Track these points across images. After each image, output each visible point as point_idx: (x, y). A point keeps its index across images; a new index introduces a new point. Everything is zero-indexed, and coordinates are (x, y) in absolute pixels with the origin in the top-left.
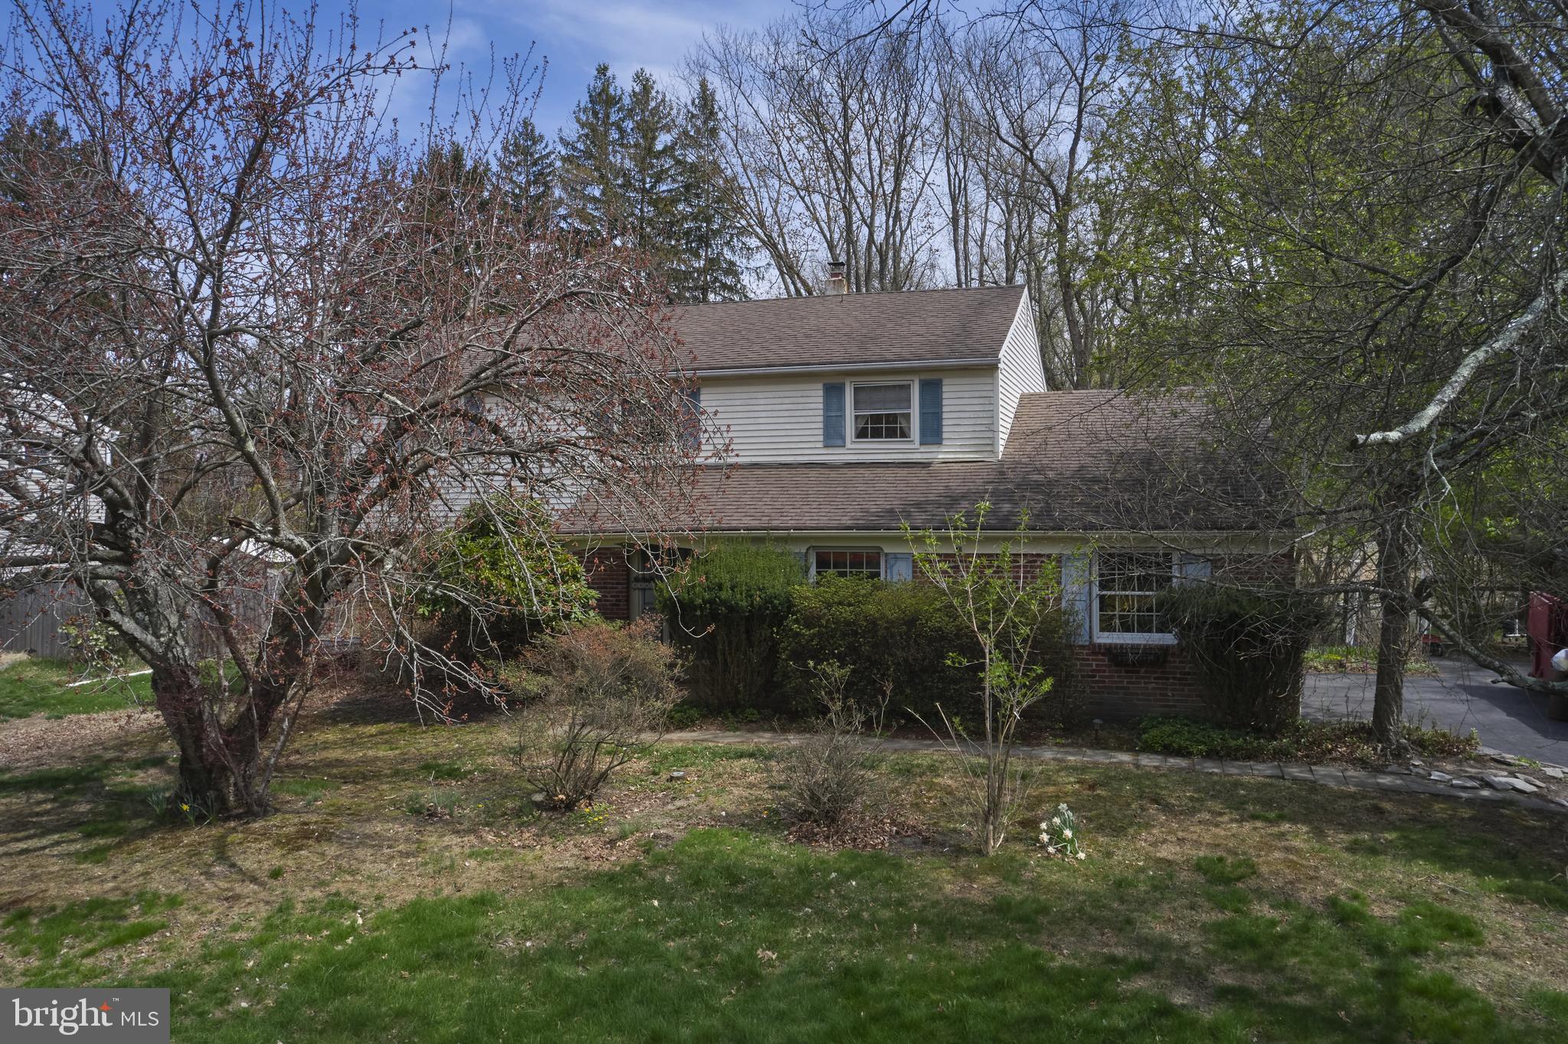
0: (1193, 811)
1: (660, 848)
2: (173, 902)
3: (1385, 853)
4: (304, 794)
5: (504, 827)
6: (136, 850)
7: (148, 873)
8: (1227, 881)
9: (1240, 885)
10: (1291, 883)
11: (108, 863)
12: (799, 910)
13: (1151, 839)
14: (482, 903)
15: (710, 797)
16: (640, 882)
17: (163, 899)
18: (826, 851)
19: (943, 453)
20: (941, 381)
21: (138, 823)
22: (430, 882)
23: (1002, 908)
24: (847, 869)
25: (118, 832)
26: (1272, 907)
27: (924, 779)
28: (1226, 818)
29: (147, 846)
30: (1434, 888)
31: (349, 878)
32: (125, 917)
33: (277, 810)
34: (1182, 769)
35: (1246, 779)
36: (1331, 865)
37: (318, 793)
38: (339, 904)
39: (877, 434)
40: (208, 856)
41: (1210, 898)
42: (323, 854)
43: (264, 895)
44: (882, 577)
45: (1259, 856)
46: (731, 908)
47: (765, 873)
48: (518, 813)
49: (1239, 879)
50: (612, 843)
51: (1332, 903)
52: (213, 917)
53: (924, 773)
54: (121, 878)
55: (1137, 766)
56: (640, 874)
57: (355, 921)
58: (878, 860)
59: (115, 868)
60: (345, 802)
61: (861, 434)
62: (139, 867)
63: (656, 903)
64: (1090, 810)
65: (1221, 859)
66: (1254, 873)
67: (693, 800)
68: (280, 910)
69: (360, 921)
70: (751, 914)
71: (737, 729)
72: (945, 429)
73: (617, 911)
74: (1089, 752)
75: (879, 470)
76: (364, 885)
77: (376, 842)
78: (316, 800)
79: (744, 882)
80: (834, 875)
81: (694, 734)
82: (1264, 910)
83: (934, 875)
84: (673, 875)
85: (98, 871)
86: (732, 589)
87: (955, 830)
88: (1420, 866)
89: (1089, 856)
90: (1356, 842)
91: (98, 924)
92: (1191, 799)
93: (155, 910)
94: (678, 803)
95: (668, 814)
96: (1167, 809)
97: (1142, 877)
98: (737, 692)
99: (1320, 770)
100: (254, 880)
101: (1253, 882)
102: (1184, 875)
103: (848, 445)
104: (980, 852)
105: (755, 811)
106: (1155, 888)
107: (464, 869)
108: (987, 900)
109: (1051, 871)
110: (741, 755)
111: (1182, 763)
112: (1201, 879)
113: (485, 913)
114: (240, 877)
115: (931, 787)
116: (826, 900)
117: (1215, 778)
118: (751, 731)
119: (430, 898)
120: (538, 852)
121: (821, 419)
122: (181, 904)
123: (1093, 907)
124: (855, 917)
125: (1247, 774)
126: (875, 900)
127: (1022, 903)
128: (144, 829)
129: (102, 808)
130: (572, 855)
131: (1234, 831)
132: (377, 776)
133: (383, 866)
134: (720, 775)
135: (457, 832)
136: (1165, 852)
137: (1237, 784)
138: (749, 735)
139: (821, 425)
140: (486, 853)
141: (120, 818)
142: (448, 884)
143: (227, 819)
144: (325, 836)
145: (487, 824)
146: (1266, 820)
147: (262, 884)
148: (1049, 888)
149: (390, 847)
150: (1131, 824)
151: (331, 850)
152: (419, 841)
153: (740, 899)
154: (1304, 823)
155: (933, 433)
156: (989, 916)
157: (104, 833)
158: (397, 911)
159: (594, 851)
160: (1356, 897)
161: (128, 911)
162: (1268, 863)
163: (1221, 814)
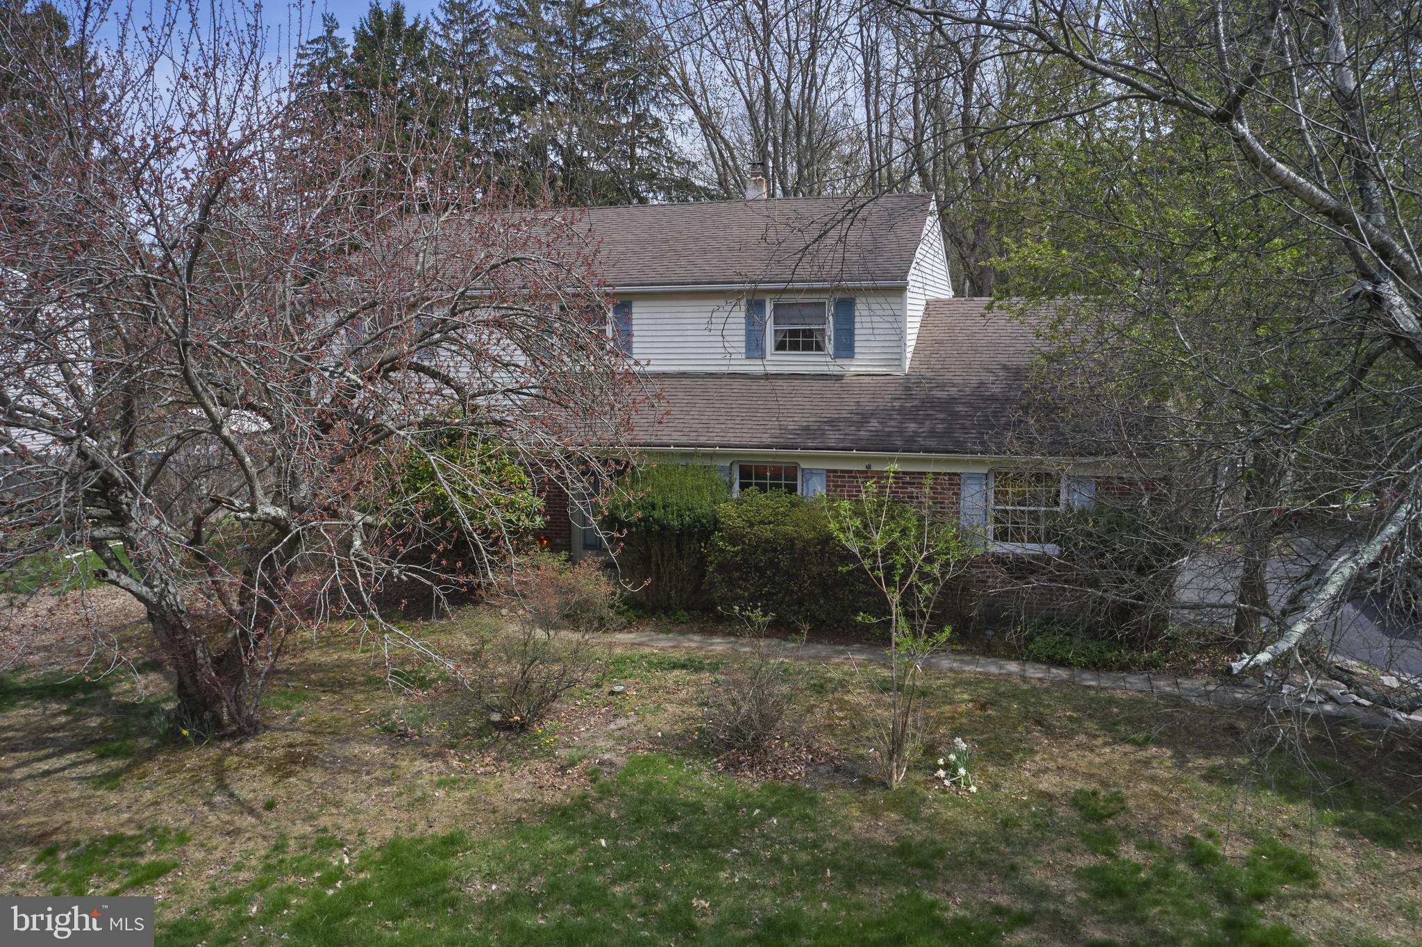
0: (1071, 734)
1: (605, 778)
2: (182, 838)
3: (1238, 782)
4: (288, 708)
5: (468, 748)
6: (144, 775)
7: (157, 803)
8: (1098, 817)
9: (1111, 822)
10: (1155, 818)
11: (122, 790)
12: (727, 851)
13: (1034, 767)
14: (451, 843)
15: (648, 715)
16: (589, 818)
17: (173, 833)
18: (750, 783)
19: (853, 367)
20: (854, 299)
21: (144, 743)
22: (405, 816)
23: (904, 850)
24: (769, 805)
25: (128, 754)
26: (1138, 848)
27: (837, 695)
28: (1100, 741)
29: (154, 769)
30: (1279, 823)
31: (334, 811)
32: (141, 854)
33: (266, 728)
34: (1063, 682)
35: (1119, 694)
36: (1191, 797)
37: (302, 708)
38: (327, 843)
39: (794, 346)
40: (209, 785)
41: (1085, 838)
42: (309, 781)
43: (260, 829)
44: (799, 492)
45: (1128, 787)
46: (669, 849)
47: (696, 808)
48: (480, 732)
49: (1109, 816)
50: (563, 769)
51: (1189, 842)
52: (218, 855)
53: (836, 689)
54: (134, 808)
55: (1024, 678)
56: (588, 808)
57: (342, 861)
58: (795, 794)
59: (129, 795)
60: (325, 716)
61: (780, 346)
62: (148, 796)
63: (603, 842)
64: (982, 733)
65: (1095, 794)
66: (1123, 808)
67: (633, 720)
68: (276, 848)
69: (347, 861)
70: (687, 856)
71: (669, 632)
72: (857, 344)
73: (570, 851)
74: (982, 660)
75: (797, 382)
76: (348, 819)
77: (354, 766)
78: (300, 715)
79: (679, 818)
80: (757, 811)
81: (632, 636)
82: (1130, 853)
83: (844, 812)
84: (618, 809)
85: (113, 798)
86: (664, 508)
87: (861, 757)
88: (1269, 797)
89: (979, 788)
90: (1213, 769)
91: (119, 860)
92: (1070, 718)
93: (168, 846)
94: (622, 722)
95: (610, 735)
96: (1049, 731)
97: (1026, 813)
98: (669, 597)
99: (1186, 683)
100: (251, 811)
101: (1122, 819)
102: (1062, 811)
103: (768, 357)
104: (885, 785)
105: (687, 731)
106: (1037, 826)
107: (435, 801)
108: (890, 841)
109: (947, 807)
110: (675, 666)
111: (1061, 673)
112: (1075, 815)
113: (454, 854)
114: (238, 808)
115: (843, 705)
116: (751, 840)
117: (1092, 693)
118: (682, 633)
119: (406, 836)
120: (498, 780)
121: (743, 332)
122: (189, 840)
123: (983, 851)
124: (776, 860)
125: (1120, 688)
126: (794, 842)
127: (922, 844)
128: (149, 750)
129: (110, 723)
130: (529, 783)
131: (1107, 757)
132: (352, 684)
133: (363, 796)
134: (656, 690)
135: (425, 756)
136: (1047, 783)
137: (1111, 701)
138: (680, 638)
139: (743, 338)
140: (454, 781)
141: (128, 736)
142: (422, 818)
143: (222, 738)
144: (310, 761)
145: (453, 746)
146: (1134, 742)
147: (259, 817)
148: (945, 826)
149: (368, 773)
150: (1017, 750)
151: (317, 776)
152: (393, 766)
153: (676, 838)
154: (1168, 746)
155: (846, 348)
156: (893, 860)
157: (115, 754)
158: (378, 849)
159: (547, 779)
160: (1210, 835)
161: (143, 847)
162: (1135, 796)
163: (1095, 737)
